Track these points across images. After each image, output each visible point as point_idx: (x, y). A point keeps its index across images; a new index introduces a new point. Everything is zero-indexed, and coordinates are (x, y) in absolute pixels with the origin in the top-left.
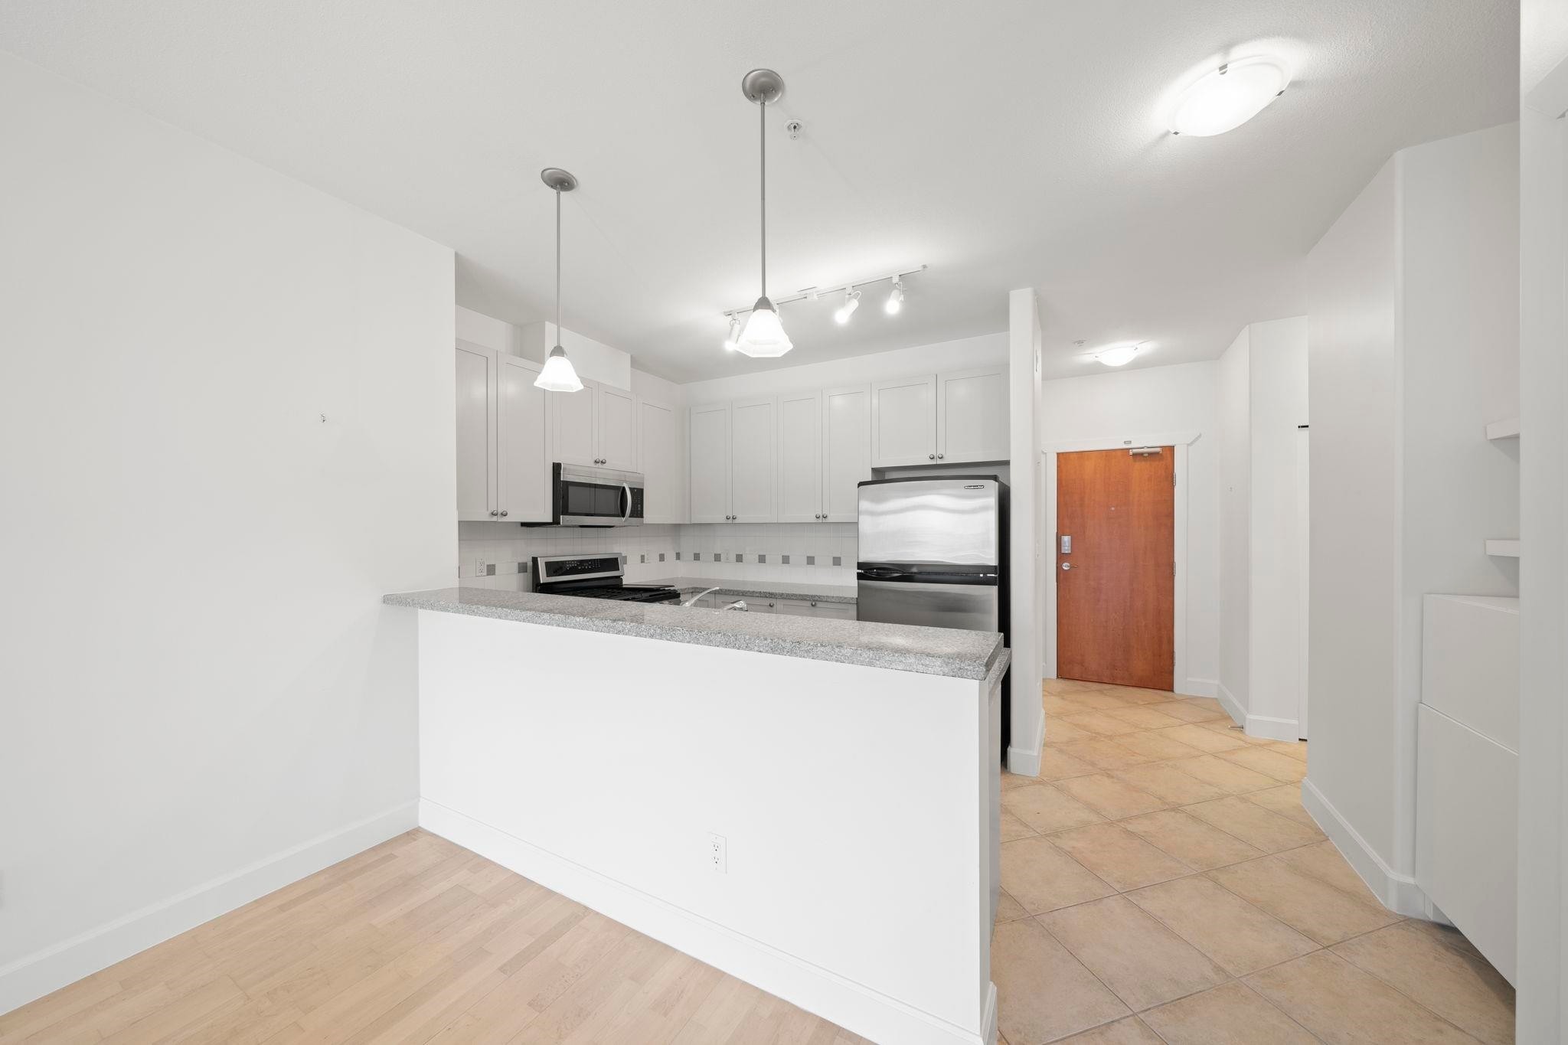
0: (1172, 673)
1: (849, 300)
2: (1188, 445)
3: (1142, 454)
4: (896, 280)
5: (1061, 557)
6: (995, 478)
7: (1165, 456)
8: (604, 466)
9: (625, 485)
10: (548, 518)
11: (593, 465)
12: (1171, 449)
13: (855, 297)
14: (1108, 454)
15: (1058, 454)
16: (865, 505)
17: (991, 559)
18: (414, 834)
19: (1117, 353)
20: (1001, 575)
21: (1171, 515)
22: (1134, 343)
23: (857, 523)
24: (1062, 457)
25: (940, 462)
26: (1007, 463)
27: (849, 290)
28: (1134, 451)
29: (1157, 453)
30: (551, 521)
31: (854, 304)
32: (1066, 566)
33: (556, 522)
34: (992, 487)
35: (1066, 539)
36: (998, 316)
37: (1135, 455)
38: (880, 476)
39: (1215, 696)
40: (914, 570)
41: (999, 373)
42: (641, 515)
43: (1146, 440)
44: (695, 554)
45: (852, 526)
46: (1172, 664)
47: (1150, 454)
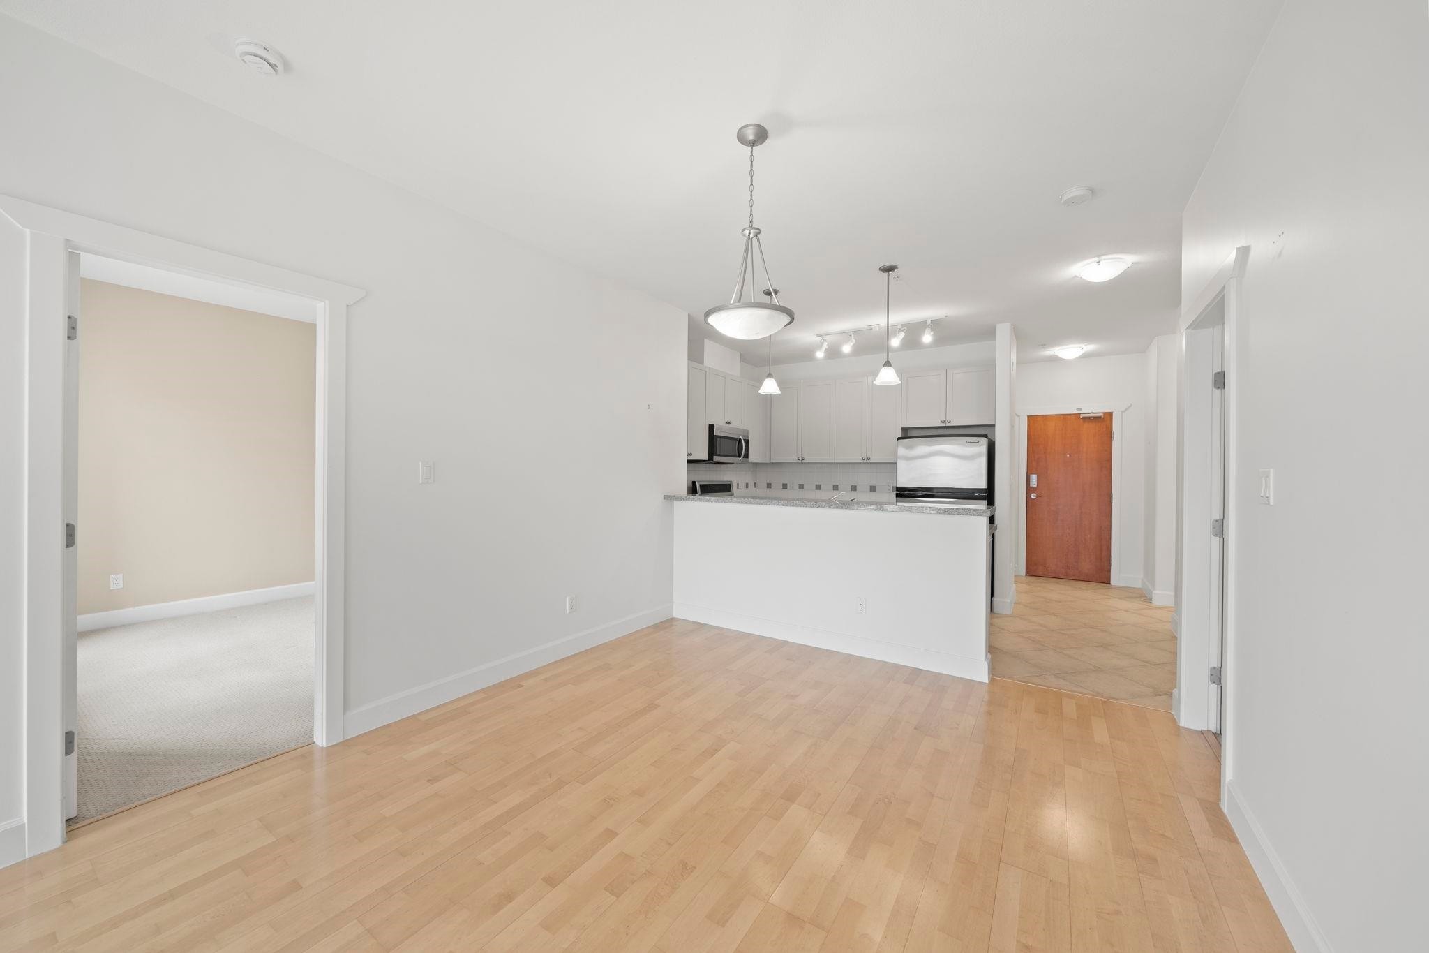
0: (1109, 571)
1: (899, 332)
2: (1122, 412)
3: (1089, 418)
4: (929, 323)
5: (1029, 489)
6: (986, 436)
7: (1104, 421)
8: (730, 425)
9: (741, 437)
10: (706, 457)
11: (724, 425)
12: (1111, 414)
13: (902, 331)
14: (1064, 418)
15: (1028, 416)
16: (902, 451)
17: (983, 484)
18: (672, 620)
19: (1070, 351)
20: (988, 495)
21: (1110, 460)
22: (1081, 345)
23: (896, 463)
24: (1032, 419)
25: (948, 425)
26: (994, 426)
27: (899, 327)
28: (1084, 415)
29: (1100, 417)
30: (707, 459)
31: (902, 335)
32: (1033, 496)
33: (710, 460)
34: (984, 441)
35: (1034, 477)
36: (989, 333)
37: (1084, 418)
38: (907, 434)
39: (1140, 587)
40: (935, 491)
41: (988, 368)
42: (748, 457)
43: (1092, 407)
44: (768, 484)
45: (894, 465)
46: (1110, 565)
47: (1095, 417)
